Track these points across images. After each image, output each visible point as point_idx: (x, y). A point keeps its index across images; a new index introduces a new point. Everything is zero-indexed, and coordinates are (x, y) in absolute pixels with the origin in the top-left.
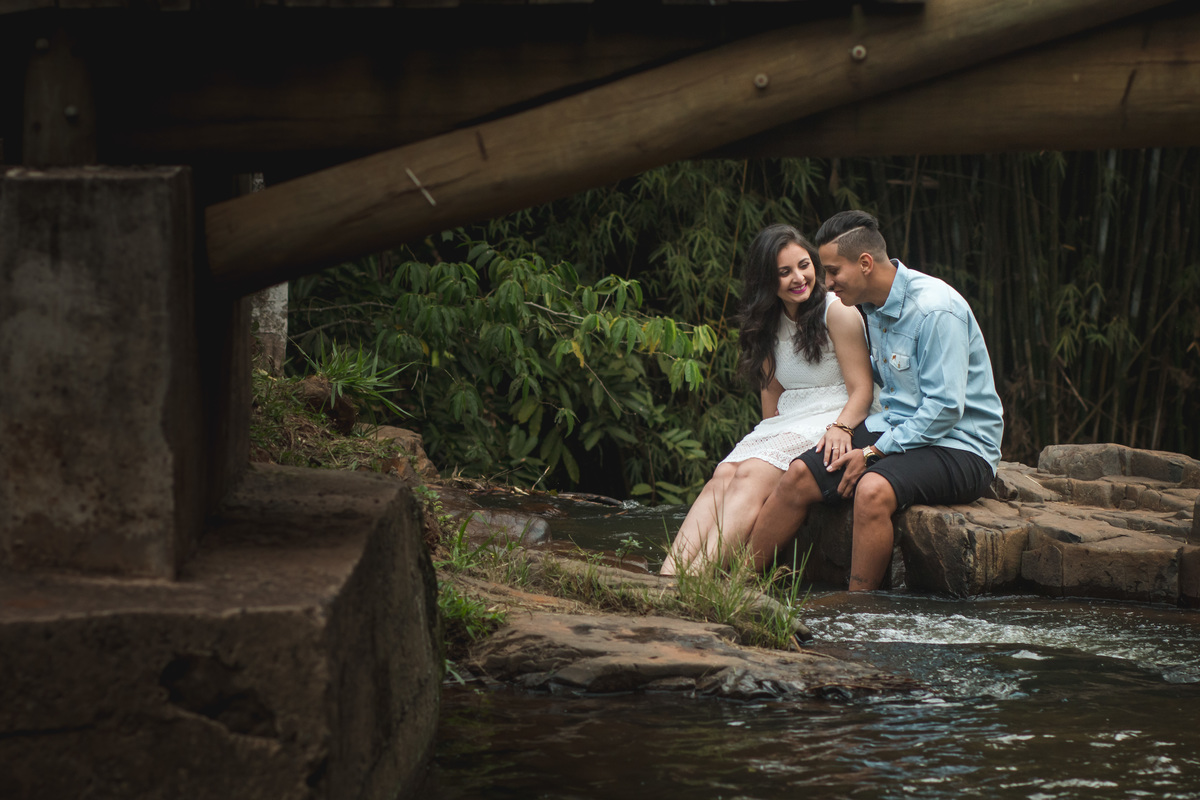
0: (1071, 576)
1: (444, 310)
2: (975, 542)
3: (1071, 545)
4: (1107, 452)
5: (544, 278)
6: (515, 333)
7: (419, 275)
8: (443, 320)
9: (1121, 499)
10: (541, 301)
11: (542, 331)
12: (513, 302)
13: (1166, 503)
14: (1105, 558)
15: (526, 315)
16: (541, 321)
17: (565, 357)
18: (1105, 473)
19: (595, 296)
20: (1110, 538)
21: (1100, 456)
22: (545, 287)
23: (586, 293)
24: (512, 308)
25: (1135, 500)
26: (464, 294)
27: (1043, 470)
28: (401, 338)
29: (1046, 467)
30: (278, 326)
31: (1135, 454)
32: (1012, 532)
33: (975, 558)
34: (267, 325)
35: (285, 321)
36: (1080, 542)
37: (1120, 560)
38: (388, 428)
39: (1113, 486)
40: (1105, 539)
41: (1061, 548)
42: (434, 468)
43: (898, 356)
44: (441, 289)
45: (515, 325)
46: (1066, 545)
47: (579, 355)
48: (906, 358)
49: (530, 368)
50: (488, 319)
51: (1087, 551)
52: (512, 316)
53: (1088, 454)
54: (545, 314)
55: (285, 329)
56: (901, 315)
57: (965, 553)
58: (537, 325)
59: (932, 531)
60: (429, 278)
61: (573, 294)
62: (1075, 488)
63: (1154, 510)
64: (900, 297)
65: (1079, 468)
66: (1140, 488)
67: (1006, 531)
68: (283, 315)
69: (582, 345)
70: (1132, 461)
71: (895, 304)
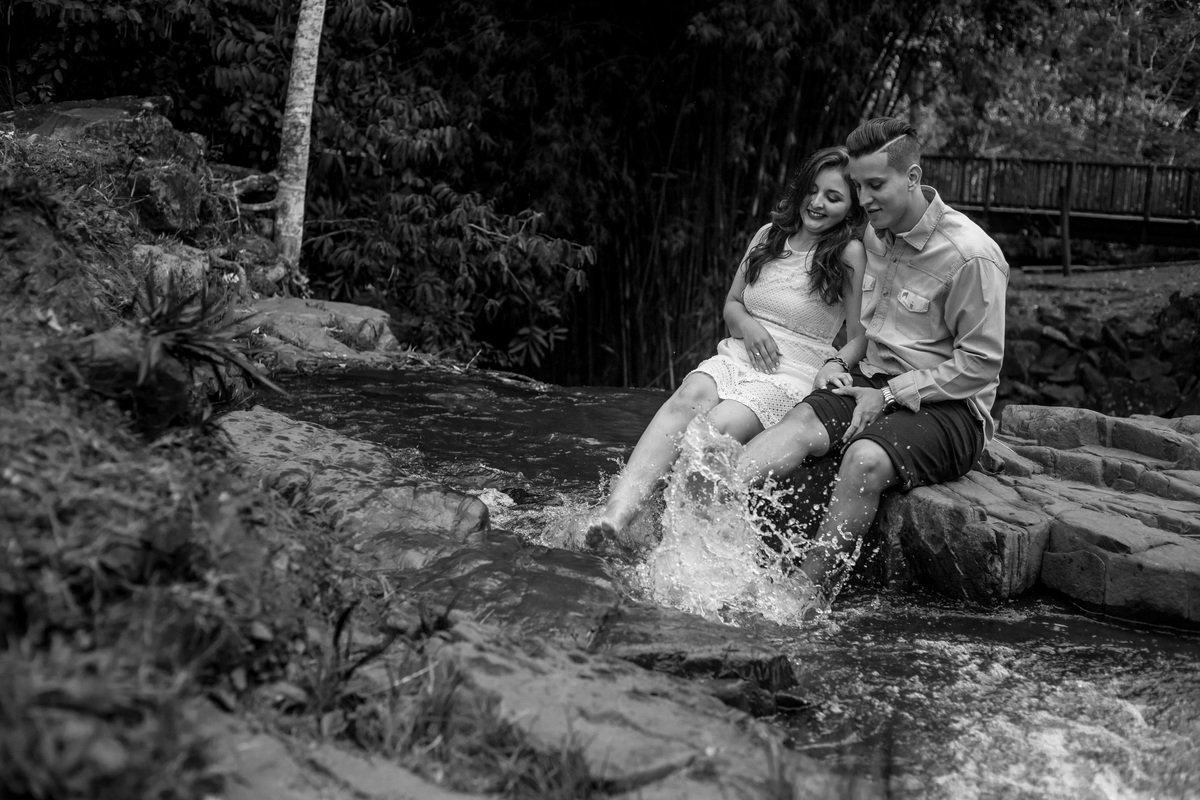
0: (1117, 593)
1: (412, 227)
2: (1003, 546)
3: (1117, 555)
4: (1085, 419)
5: (482, 209)
6: (460, 245)
7: (396, 202)
8: (411, 233)
9: (1114, 478)
10: (479, 223)
11: (479, 244)
12: (460, 223)
13: (1177, 490)
14: (1164, 577)
15: (469, 233)
16: (479, 237)
17: (494, 263)
18: (1082, 442)
19: (517, 222)
20: (1157, 546)
21: (1078, 423)
22: (482, 214)
23: (511, 220)
24: (460, 228)
25: (1135, 481)
26: (427, 216)
27: (1008, 432)
28: (383, 245)
29: (1011, 429)
30: (297, 232)
31: (1117, 424)
32: (1037, 531)
33: (1003, 566)
34: (287, 230)
35: (301, 229)
36: (1129, 552)
37: (1184, 581)
38: (367, 309)
39: (1105, 464)
40: (1151, 547)
41: (1105, 558)
42: (396, 341)
43: (911, 294)
44: (411, 212)
45: (461, 239)
46: (1111, 555)
47: (503, 262)
48: (925, 301)
49: (470, 269)
50: (443, 235)
51: (1140, 566)
52: (460, 234)
53: (1062, 419)
54: (481, 233)
55: (301, 234)
56: (925, 248)
57: (992, 560)
58: (476, 240)
59: (947, 527)
60: (404, 205)
61: (502, 221)
62: (1059, 460)
63: (1160, 496)
64: (930, 228)
65: (1052, 434)
66: (1139, 468)
67: (1031, 529)
68: (299, 224)
69: (506, 256)
70: (1113, 431)
71: (923, 233)
